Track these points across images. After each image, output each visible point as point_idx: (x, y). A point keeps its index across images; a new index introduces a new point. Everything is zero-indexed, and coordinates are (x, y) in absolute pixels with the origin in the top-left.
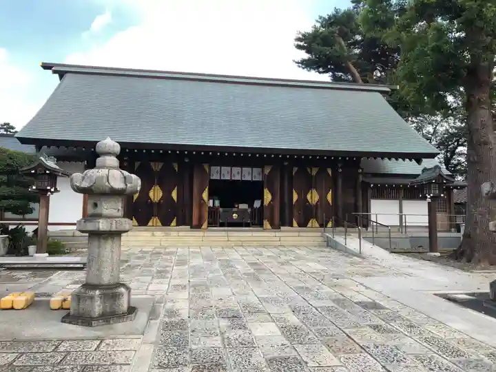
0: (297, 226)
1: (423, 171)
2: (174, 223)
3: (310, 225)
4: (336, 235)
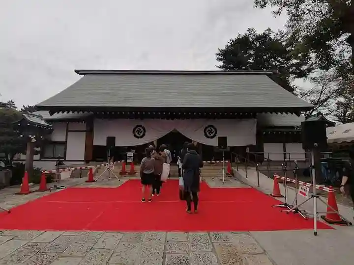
4: (240, 168)
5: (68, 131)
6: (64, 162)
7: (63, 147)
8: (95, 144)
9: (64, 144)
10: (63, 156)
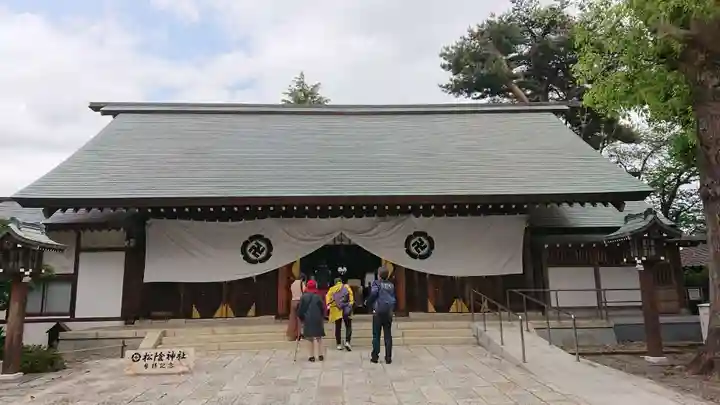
0: (433, 310)
1: (627, 219)
2: (252, 312)
3: (453, 308)
4: (490, 325)
5: (79, 250)
6: (68, 324)
7: (68, 288)
8: (147, 279)
9: (72, 279)
10: (67, 310)
